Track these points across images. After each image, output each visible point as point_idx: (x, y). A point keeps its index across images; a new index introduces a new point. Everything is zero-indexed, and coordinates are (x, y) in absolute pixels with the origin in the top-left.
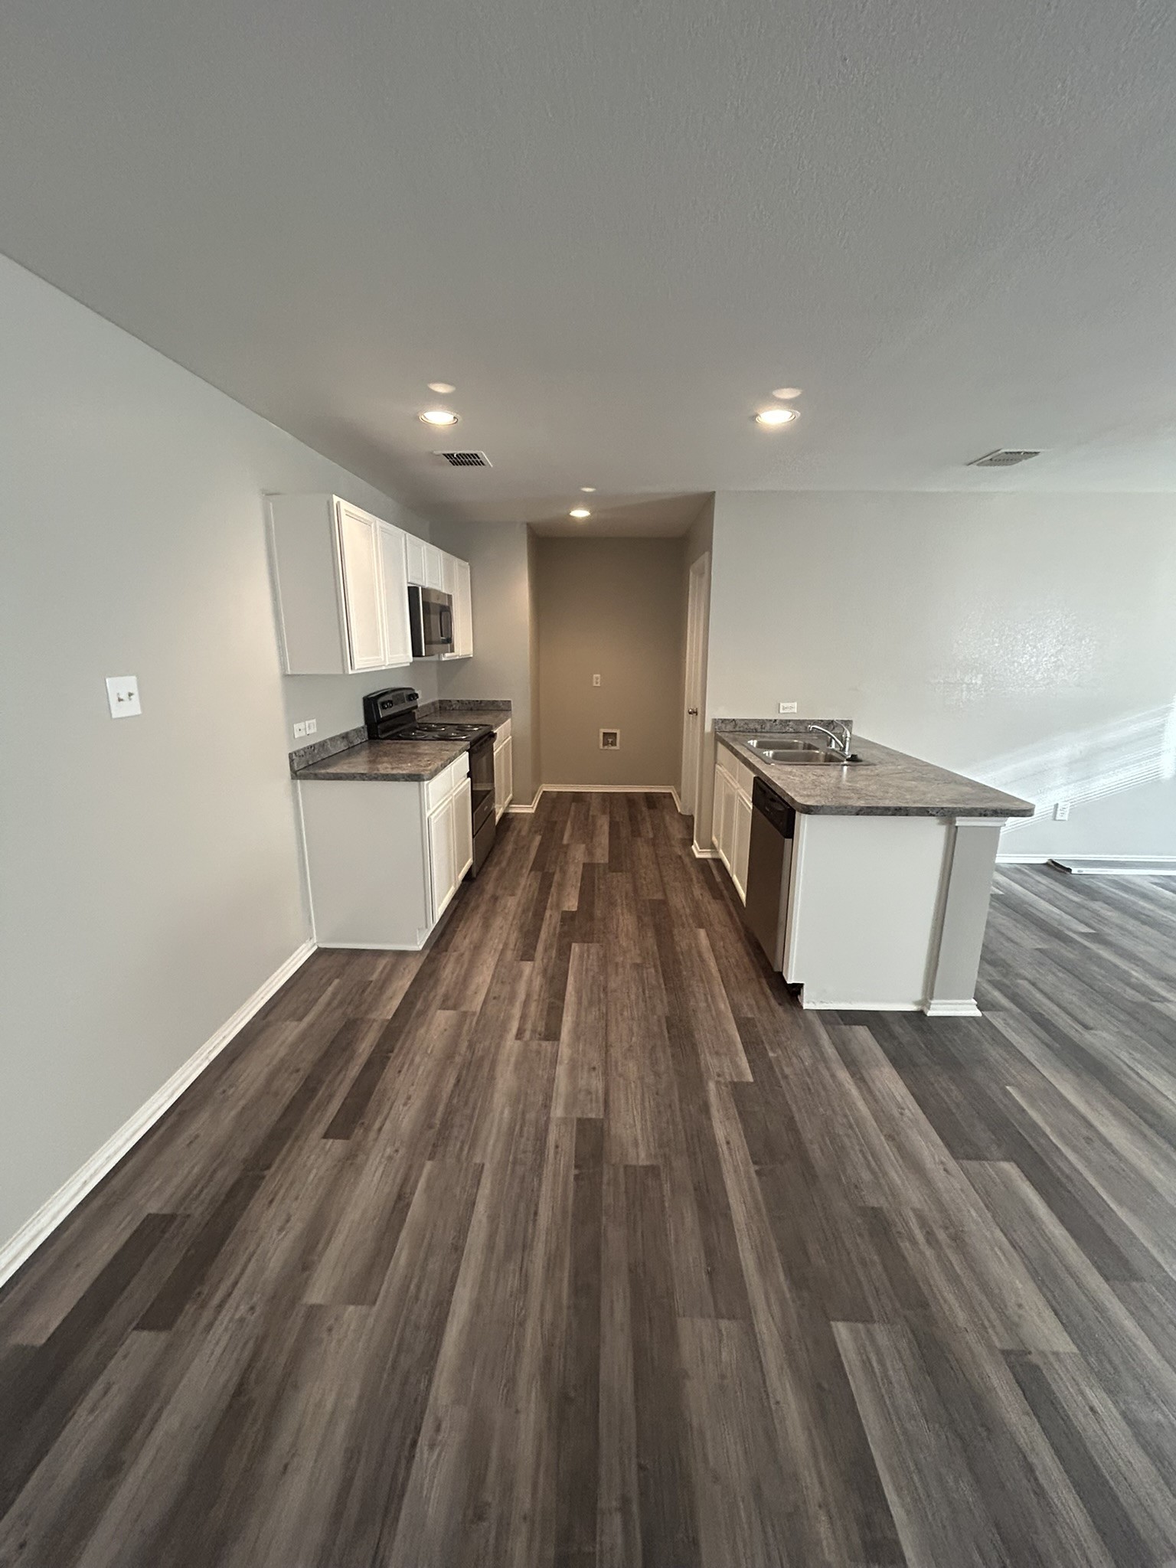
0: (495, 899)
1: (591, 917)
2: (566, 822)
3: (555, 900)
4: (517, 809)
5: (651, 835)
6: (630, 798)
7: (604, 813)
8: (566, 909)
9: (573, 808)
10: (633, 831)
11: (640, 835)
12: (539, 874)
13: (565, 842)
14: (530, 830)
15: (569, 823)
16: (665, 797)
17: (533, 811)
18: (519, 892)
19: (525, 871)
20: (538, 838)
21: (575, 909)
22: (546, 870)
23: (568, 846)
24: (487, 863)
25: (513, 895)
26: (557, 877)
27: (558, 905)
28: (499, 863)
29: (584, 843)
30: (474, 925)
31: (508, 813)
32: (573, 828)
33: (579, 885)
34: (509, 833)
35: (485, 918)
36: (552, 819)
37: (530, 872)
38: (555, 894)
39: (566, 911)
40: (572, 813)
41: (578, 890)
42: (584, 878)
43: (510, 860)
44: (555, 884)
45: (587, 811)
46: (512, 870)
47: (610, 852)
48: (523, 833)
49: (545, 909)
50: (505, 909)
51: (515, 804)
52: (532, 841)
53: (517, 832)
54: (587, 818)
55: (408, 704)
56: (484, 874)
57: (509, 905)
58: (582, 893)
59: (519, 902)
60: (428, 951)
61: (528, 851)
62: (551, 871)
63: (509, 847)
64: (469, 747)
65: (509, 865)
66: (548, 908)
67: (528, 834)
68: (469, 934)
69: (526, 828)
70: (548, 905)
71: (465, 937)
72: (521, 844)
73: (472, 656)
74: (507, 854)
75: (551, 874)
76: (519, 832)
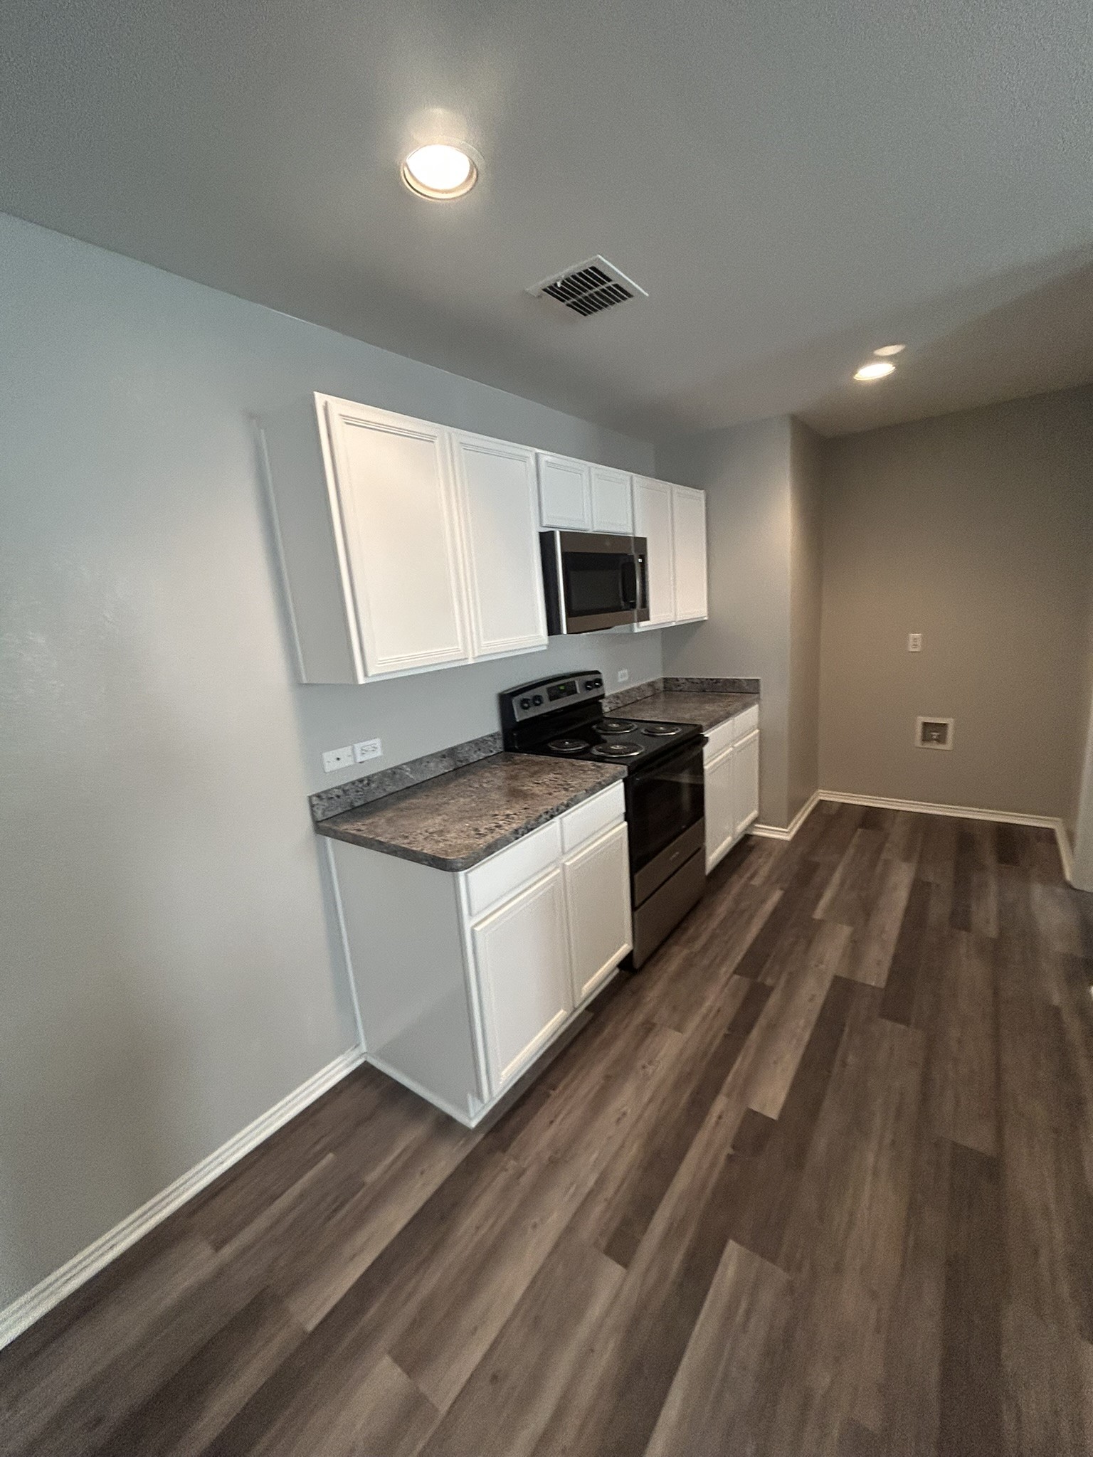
0: (648, 1028)
1: (798, 1158)
2: (833, 869)
3: (747, 1066)
4: (763, 831)
5: (992, 932)
6: (964, 833)
7: (907, 859)
8: (755, 1107)
9: (855, 840)
10: (954, 914)
11: (966, 927)
12: (745, 983)
13: (818, 914)
14: (768, 877)
15: (839, 870)
16: (1039, 839)
17: (788, 838)
18: (693, 1023)
19: (725, 971)
20: (776, 896)
21: (773, 1114)
22: (759, 980)
23: (821, 922)
24: (671, 941)
25: (679, 1028)
26: (774, 1000)
27: (746, 1088)
28: (693, 939)
29: (851, 923)
30: (583, 1091)
31: (752, 836)
32: (842, 884)
33: (807, 1037)
34: (735, 877)
35: (607, 1078)
36: (816, 859)
37: (731, 976)
38: (752, 1051)
39: (755, 1113)
40: (851, 851)
41: (801, 1051)
42: (822, 1020)
43: (713, 937)
44: (762, 1021)
45: (879, 850)
46: (706, 962)
47: (896, 958)
48: (757, 882)
49: (717, 1091)
50: (650, 1063)
51: (763, 824)
52: (763, 901)
53: (748, 878)
54: (873, 865)
55: (582, 696)
56: (658, 961)
57: (662, 1053)
58: (806, 1065)
59: (681, 1053)
60: (481, 1136)
61: (749, 922)
62: (769, 982)
63: (723, 907)
64: (626, 775)
65: (705, 948)
66: (725, 1089)
67: (764, 884)
68: (561, 1116)
69: (764, 871)
70: (730, 1078)
71: (552, 1122)
72: (743, 905)
73: (706, 618)
74: (714, 923)
75: (766, 992)
76: (752, 877)
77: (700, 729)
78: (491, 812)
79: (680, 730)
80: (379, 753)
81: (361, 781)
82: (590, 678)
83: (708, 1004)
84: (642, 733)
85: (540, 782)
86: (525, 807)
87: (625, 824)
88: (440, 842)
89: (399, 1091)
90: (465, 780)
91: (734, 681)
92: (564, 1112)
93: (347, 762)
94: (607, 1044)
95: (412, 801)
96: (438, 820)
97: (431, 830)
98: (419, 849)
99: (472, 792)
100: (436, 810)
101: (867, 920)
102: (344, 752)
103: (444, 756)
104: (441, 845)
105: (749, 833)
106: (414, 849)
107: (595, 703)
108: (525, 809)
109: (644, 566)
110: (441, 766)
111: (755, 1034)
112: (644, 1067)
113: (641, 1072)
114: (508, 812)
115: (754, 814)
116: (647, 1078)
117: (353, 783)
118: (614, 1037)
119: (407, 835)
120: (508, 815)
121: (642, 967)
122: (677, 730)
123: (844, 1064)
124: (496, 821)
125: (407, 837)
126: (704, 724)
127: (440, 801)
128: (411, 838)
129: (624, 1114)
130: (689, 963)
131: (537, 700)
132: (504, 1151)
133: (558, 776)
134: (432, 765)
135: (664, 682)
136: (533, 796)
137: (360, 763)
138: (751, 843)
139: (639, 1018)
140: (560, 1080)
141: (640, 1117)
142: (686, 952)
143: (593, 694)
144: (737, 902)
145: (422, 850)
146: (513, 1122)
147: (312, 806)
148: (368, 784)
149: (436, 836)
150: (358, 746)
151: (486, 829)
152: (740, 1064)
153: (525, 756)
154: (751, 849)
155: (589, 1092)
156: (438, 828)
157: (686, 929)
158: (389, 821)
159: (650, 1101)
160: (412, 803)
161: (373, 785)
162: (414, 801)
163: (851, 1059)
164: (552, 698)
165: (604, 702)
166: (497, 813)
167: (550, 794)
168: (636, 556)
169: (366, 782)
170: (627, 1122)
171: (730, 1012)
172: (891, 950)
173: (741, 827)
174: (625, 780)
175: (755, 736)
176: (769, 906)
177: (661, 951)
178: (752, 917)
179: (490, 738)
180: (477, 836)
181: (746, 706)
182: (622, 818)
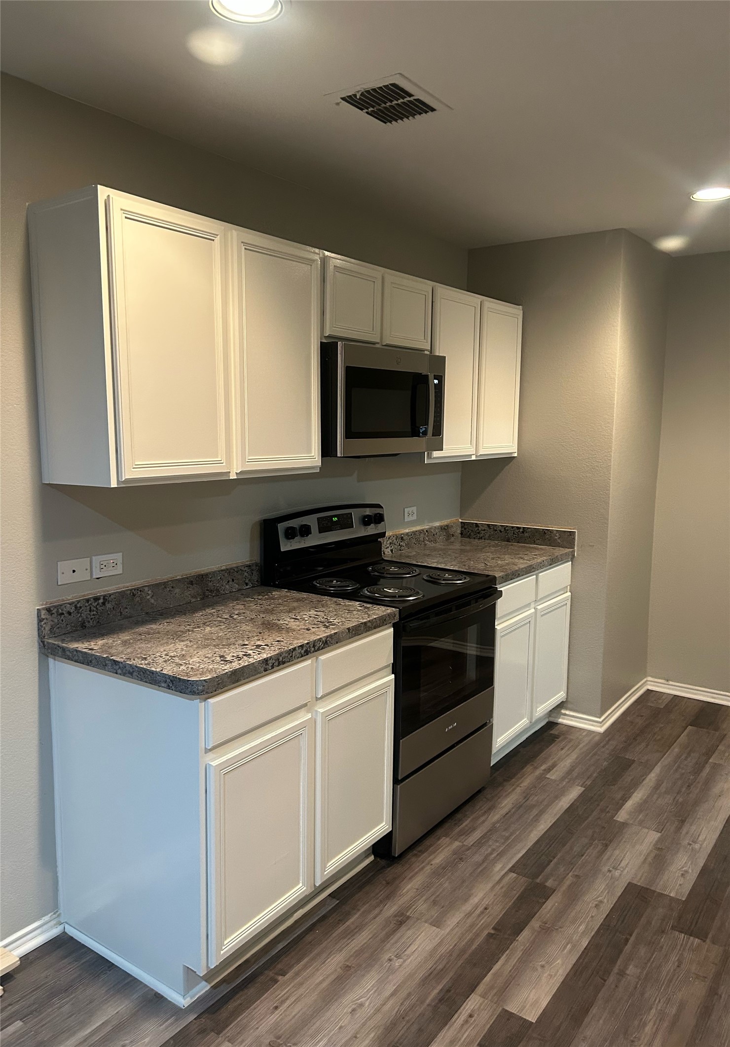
0: (401, 920)
3: (508, 968)
4: (569, 719)
8: (512, 1008)
9: (683, 738)
12: (521, 883)
13: (622, 816)
14: (570, 771)
15: (657, 770)
17: (602, 730)
18: (454, 920)
19: (500, 868)
20: (575, 792)
21: (532, 1017)
22: (541, 879)
23: (624, 825)
24: (439, 832)
25: (437, 923)
26: (551, 905)
27: (504, 990)
30: (318, 977)
31: (557, 724)
32: (657, 787)
33: (585, 943)
34: (529, 768)
35: (347, 968)
36: (629, 756)
37: (506, 874)
38: (519, 954)
39: (511, 1014)
40: (676, 749)
41: (573, 959)
42: (606, 926)
43: (492, 830)
44: (535, 924)
45: (709, 754)
46: (478, 858)
47: (704, 872)
48: (553, 776)
49: (472, 989)
50: (398, 956)
51: (571, 710)
52: (557, 798)
53: (545, 770)
54: (698, 768)
55: (360, 531)
56: (422, 852)
57: (413, 948)
58: (577, 971)
59: (435, 949)
60: (192, 1017)
61: (537, 819)
62: (549, 883)
63: (507, 802)
64: (397, 619)
65: (480, 843)
66: (481, 988)
67: (563, 779)
68: (288, 1002)
69: (566, 764)
70: (488, 978)
71: (276, 1008)
72: (533, 800)
73: (516, 455)
74: (495, 816)
75: (545, 893)
76: (549, 770)
77: (493, 580)
78: (241, 642)
79: (468, 579)
80: (119, 570)
81: (96, 599)
82: (368, 512)
83: (475, 900)
84: (424, 579)
85: (298, 617)
86: (278, 639)
87: (393, 676)
88: (181, 665)
89: (102, 965)
90: (214, 611)
91: (545, 532)
92: (292, 999)
93: (82, 576)
94: (350, 934)
95: (152, 626)
96: (180, 645)
97: (172, 654)
98: (158, 670)
99: (220, 622)
100: (177, 636)
101: (679, 829)
102: (81, 564)
103: (191, 583)
104: (183, 667)
105: (552, 719)
106: (153, 669)
107: (375, 541)
108: (278, 641)
109: (440, 389)
110: (187, 593)
111: (525, 935)
112: (390, 960)
113: (387, 965)
114: (259, 643)
115: (561, 696)
116: (391, 971)
117: (88, 600)
118: (360, 928)
119: (145, 656)
120: (258, 646)
121: (402, 856)
122: (465, 578)
123: (622, 973)
124: (244, 650)
125: (145, 659)
126: (498, 574)
127: (182, 628)
128: (149, 660)
129: (361, 1005)
130: (459, 857)
131: (305, 531)
132: (218, 1033)
133: (319, 613)
134: (177, 590)
135: (462, 527)
136: (289, 630)
137: (97, 578)
138: (554, 732)
139: (391, 909)
140: (291, 967)
141: (378, 1010)
142: (457, 844)
143: (372, 530)
144: (526, 796)
145: (162, 670)
146: (231, 1006)
147: (40, 620)
148: (104, 604)
149: (177, 660)
150: (96, 560)
151: (233, 656)
152: (503, 965)
153: (284, 592)
154: (553, 739)
155: (324, 980)
156: (179, 653)
157: (460, 821)
158: (125, 643)
159: (393, 994)
160: (152, 629)
161: (108, 606)
162: (154, 626)
163: (631, 970)
164: (321, 530)
165: (385, 543)
166: (246, 643)
167: (308, 630)
168: (431, 376)
169: (101, 601)
170: (361, 1015)
171: (497, 912)
172: (701, 863)
173: (542, 709)
174: (395, 626)
175: (566, 599)
176: (565, 803)
177: (427, 842)
178: (542, 812)
179: (246, 569)
180: (222, 662)
181: (554, 562)
182: (390, 668)
